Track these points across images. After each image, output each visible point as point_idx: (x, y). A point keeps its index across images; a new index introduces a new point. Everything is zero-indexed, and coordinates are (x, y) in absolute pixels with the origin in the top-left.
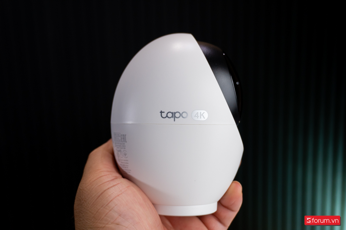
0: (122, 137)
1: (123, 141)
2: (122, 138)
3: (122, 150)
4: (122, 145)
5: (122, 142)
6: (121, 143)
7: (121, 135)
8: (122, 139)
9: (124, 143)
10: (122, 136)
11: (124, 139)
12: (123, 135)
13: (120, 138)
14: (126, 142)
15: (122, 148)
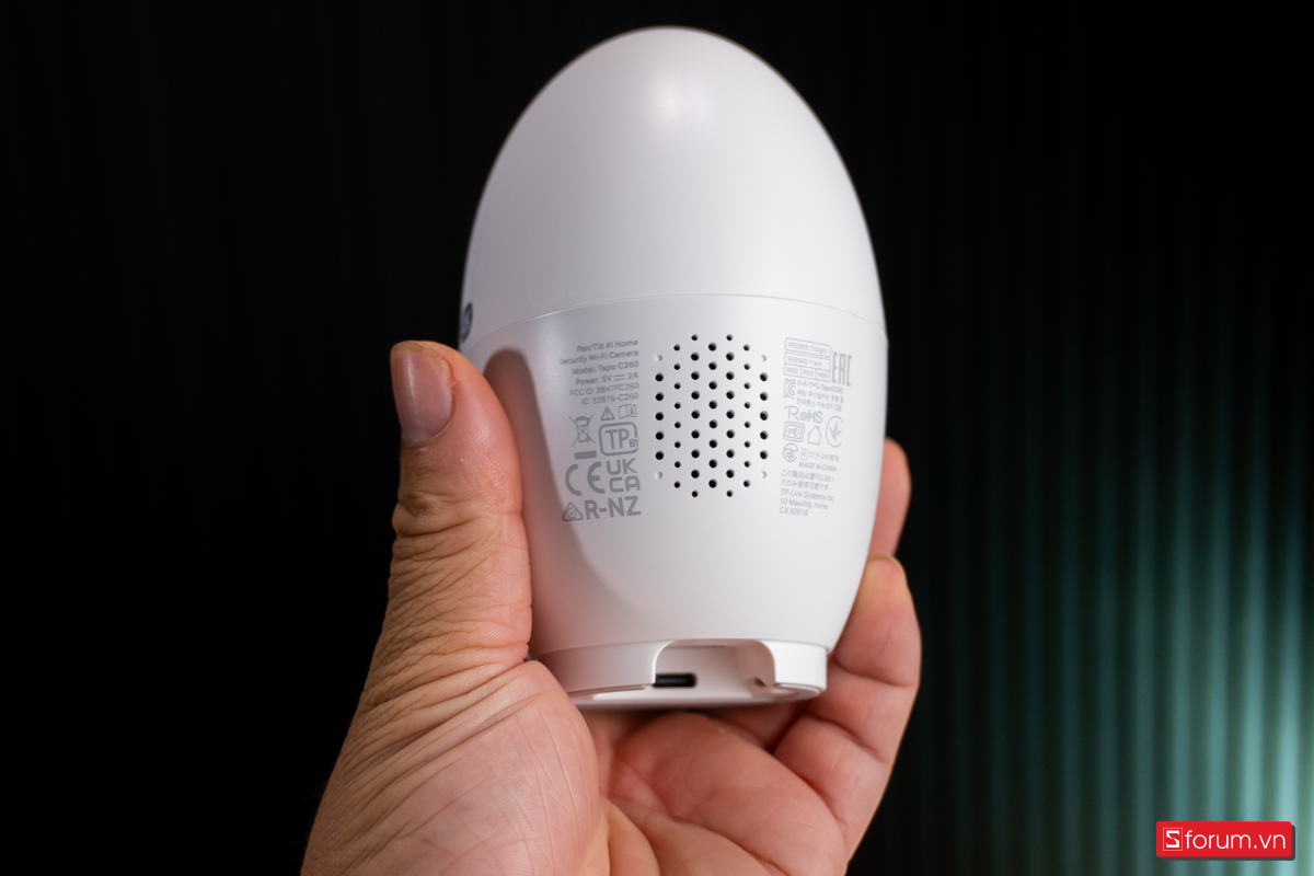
0: (837, 364)
1: (837, 377)
2: (835, 368)
3: (827, 414)
4: (830, 394)
5: (834, 381)
6: (830, 384)
7: (835, 354)
8: (837, 372)
9: (841, 386)
10: (837, 358)
11: (842, 369)
12: (842, 355)
13: (826, 365)
14: (849, 384)
15: (828, 406)
